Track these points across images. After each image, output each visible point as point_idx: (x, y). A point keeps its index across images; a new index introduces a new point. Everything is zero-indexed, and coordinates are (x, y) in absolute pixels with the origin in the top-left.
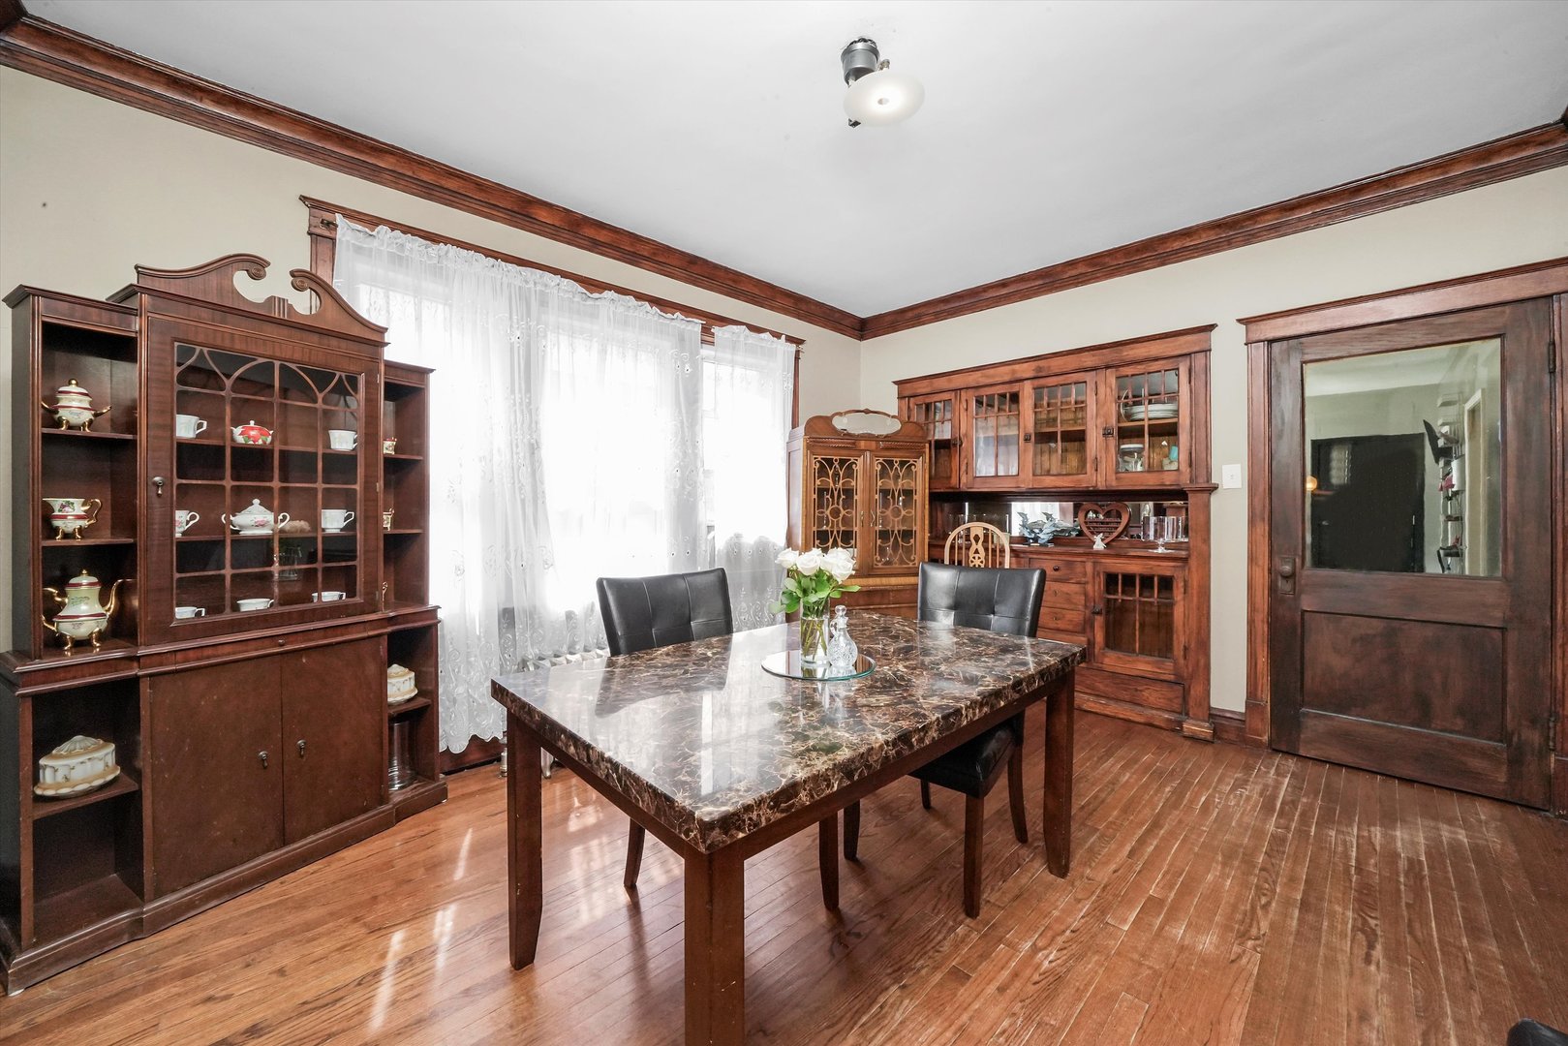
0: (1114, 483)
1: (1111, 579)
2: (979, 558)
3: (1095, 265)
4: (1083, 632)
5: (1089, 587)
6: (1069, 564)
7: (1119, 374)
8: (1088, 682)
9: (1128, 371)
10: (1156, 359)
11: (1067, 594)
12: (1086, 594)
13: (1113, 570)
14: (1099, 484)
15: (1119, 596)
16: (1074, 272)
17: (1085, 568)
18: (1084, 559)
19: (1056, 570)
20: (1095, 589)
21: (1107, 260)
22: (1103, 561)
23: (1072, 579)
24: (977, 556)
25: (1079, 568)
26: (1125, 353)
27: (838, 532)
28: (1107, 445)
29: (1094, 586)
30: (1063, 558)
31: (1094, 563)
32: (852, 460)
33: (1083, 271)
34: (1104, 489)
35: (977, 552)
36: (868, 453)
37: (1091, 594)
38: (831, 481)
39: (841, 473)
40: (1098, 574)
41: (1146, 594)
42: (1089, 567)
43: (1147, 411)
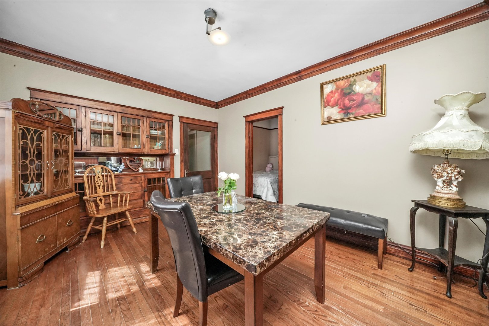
0: (149, 152)
1: (149, 181)
2: (100, 180)
3: (144, 84)
4: (141, 198)
5: (143, 184)
6: (136, 178)
7: (150, 120)
8: (144, 213)
9: (154, 120)
10: (161, 119)
11: (135, 187)
12: (142, 186)
13: (150, 178)
14: (145, 152)
15: (152, 185)
16: (137, 83)
17: (141, 178)
18: (141, 175)
19: (131, 180)
20: (145, 184)
21: (148, 85)
22: (147, 175)
23: (137, 182)
24: (99, 179)
25: (139, 178)
26: (153, 115)
27: (34, 174)
28: (147, 141)
29: (144, 183)
30: (134, 176)
31: (144, 176)
32: (41, 131)
33: (140, 84)
34: (147, 153)
35: (99, 177)
36: (50, 129)
37: (143, 186)
38: (29, 142)
39: (35, 138)
40: (146, 179)
41: (159, 183)
42: (143, 177)
43: (158, 133)
